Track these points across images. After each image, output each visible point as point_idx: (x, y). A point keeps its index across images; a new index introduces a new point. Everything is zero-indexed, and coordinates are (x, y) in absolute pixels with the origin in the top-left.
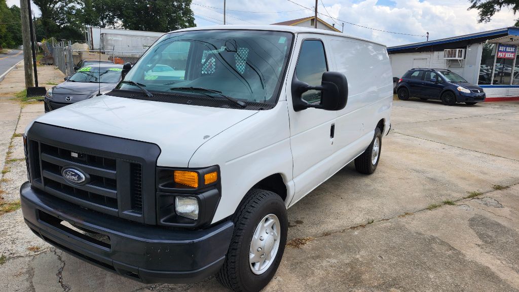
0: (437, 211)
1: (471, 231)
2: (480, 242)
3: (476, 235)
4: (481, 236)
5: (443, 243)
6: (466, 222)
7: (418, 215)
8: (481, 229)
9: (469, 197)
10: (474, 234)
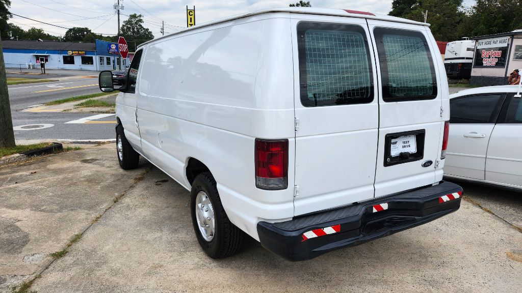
0: (69, 237)
1: (26, 230)
2: (18, 224)
3: (21, 228)
4: (17, 229)
5: (51, 211)
6: (32, 237)
7: (86, 224)
8: (15, 236)
9: (31, 282)
10: (23, 229)
